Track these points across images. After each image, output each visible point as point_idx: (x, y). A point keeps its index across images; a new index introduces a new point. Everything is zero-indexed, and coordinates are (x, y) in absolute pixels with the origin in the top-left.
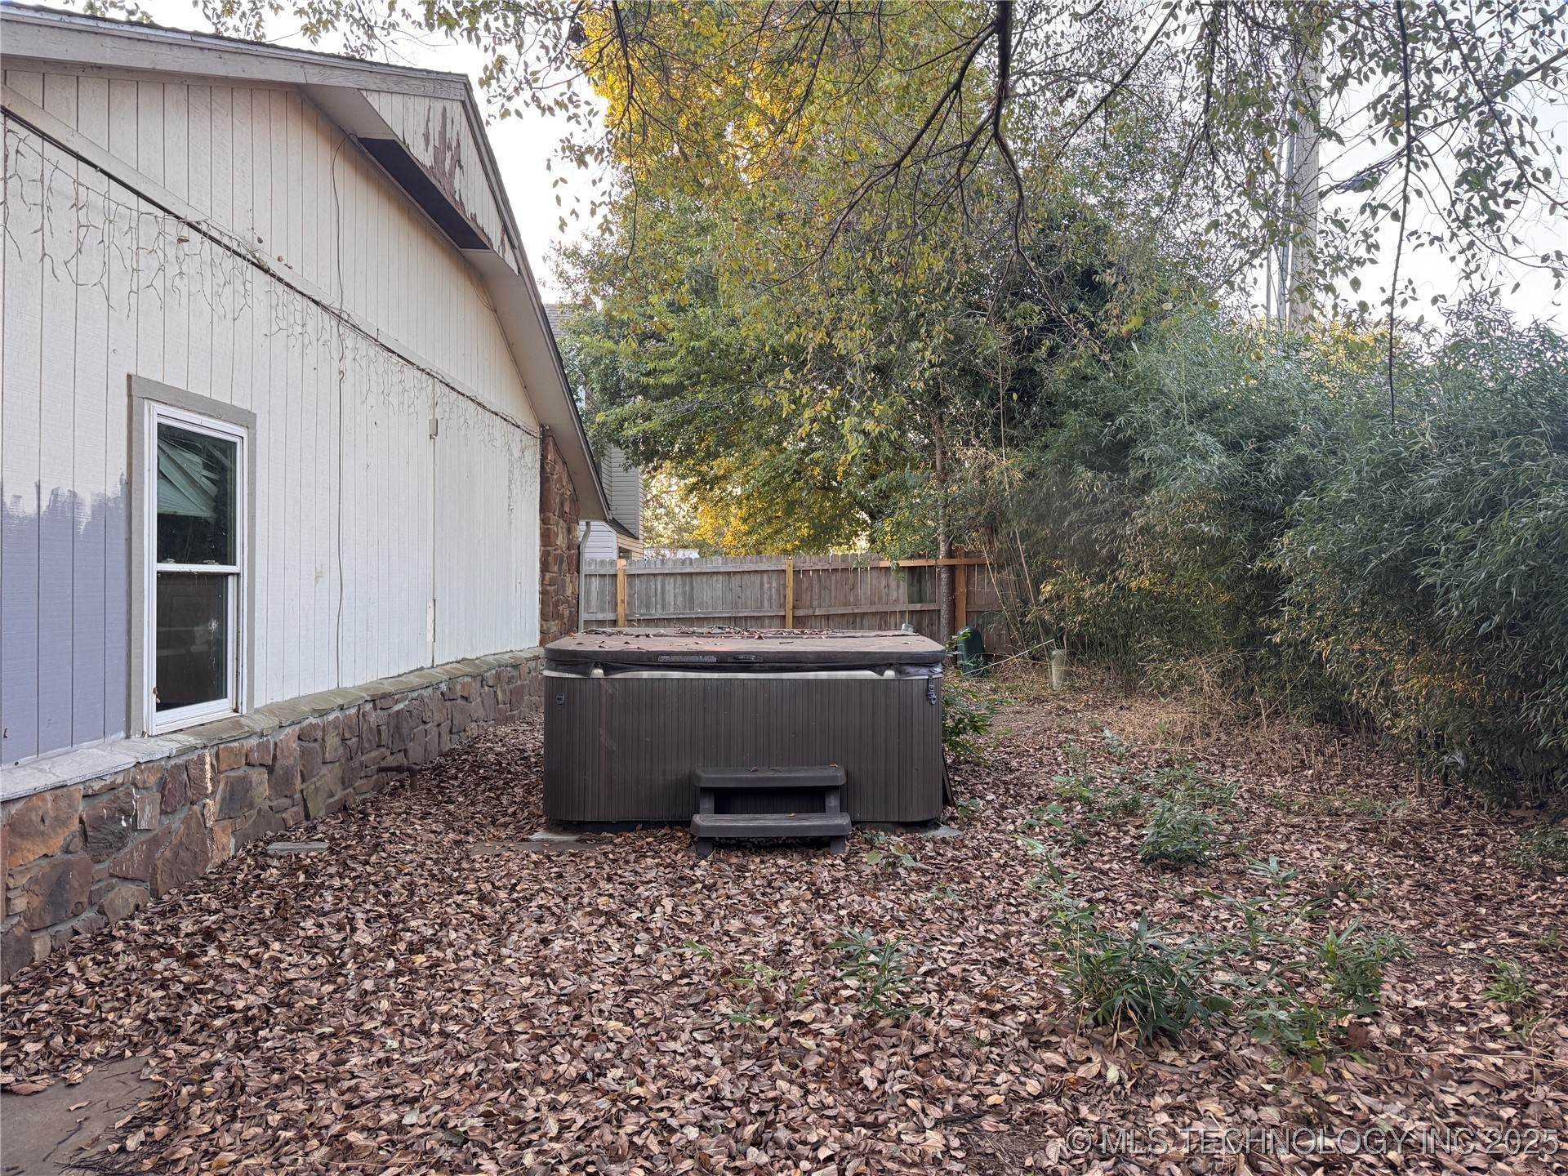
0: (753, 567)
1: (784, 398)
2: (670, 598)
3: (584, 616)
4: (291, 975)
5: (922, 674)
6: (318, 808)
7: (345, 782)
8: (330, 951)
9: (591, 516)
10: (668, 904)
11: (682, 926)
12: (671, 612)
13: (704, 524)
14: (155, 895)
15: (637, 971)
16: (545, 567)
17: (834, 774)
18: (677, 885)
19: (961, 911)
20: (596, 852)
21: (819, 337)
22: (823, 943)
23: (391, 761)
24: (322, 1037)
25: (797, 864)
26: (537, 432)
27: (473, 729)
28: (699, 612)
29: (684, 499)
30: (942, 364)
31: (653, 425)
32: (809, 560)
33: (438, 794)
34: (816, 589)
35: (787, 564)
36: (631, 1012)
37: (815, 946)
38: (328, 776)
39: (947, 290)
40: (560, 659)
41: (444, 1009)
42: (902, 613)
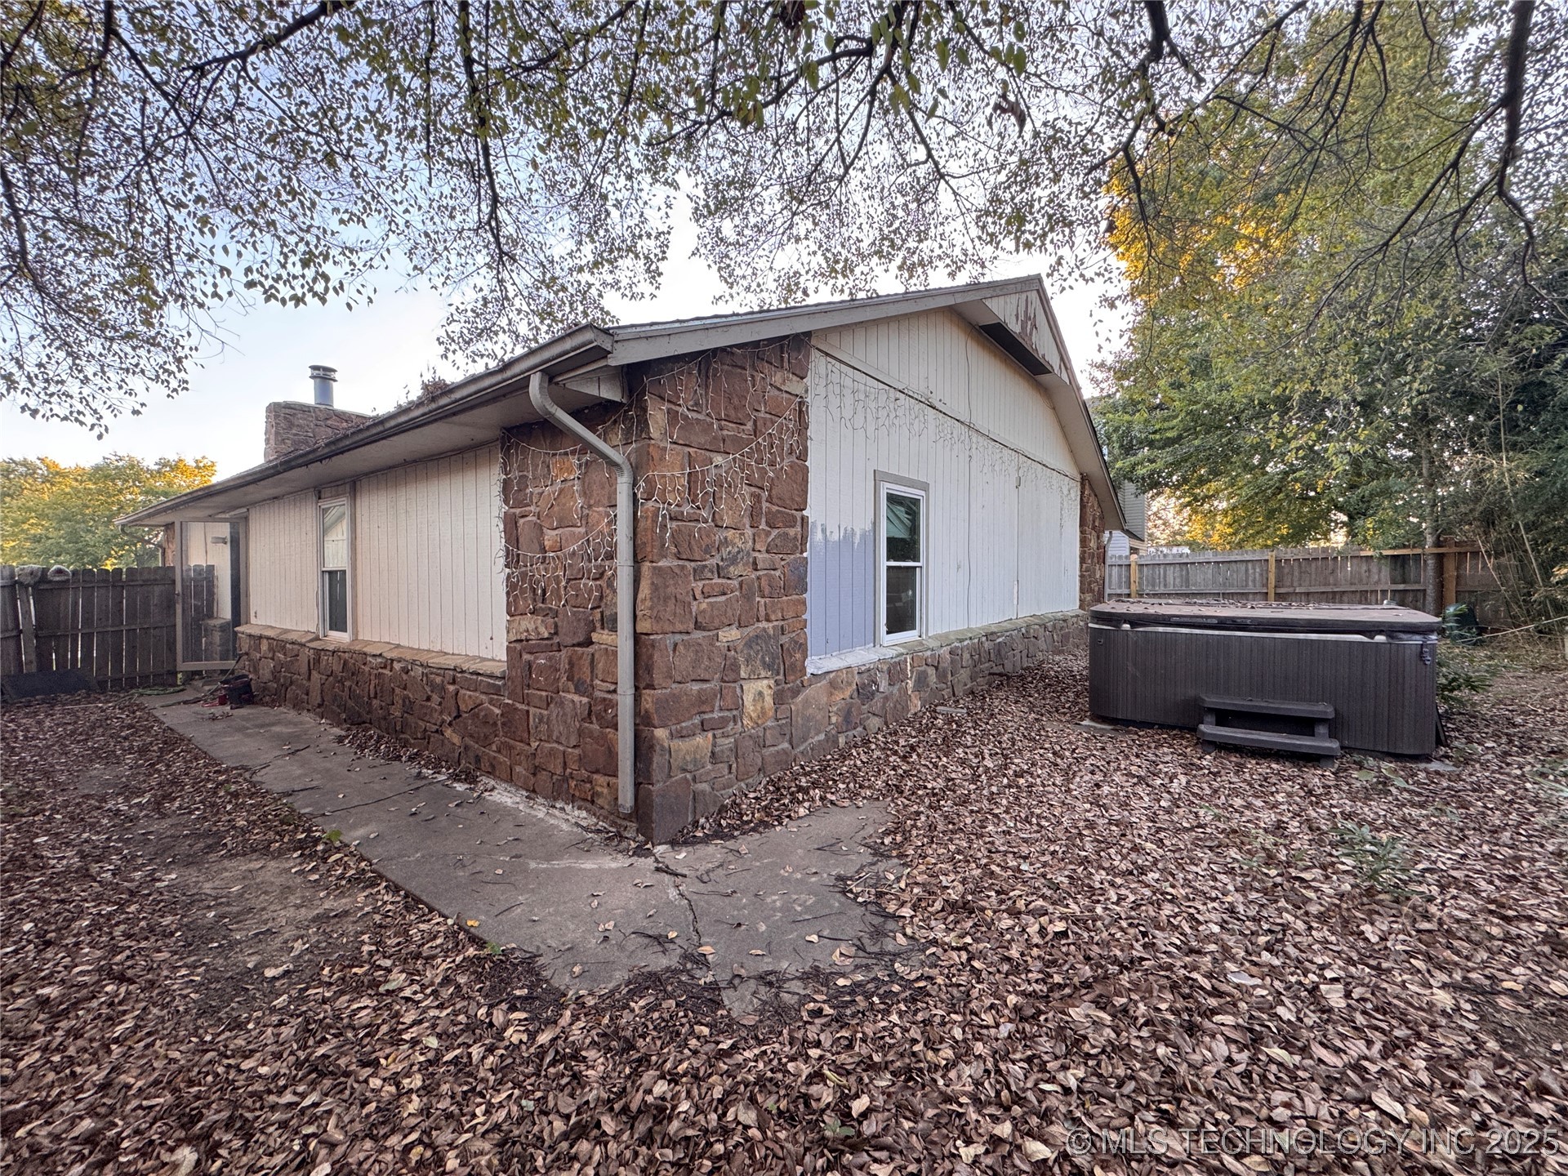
0: (1239, 558)
1: (1271, 436)
2: (1170, 579)
3: (1108, 591)
4: (953, 775)
5: (1417, 640)
6: (959, 691)
7: (972, 679)
8: (971, 767)
9: (1112, 528)
10: (1183, 780)
11: (1194, 794)
12: (1170, 589)
13: (1195, 530)
14: (886, 723)
15: (1163, 816)
16: (1083, 560)
17: (1325, 709)
18: (1189, 767)
19: (1461, 830)
20: (1127, 738)
21: (1306, 386)
22: (1319, 829)
23: (996, 670)
24: (972, 811)
25: (1290, 770)
26: (1078, 478)
27: (1040, 656)
28: (1193, 589)
29: (1179, 512)
30: (1429, 392)
31: (1159, 464)
32: (1289, 552)
33: (1023, 693)
34: (1296, 573)
35: (1270, 556)
36: (1161, 840)
37: (1310, 829)
38: (964, 674)
39: (1438, 331)
40: (1100, 617)
41: (1038, 811)
42: (1384, 592)
